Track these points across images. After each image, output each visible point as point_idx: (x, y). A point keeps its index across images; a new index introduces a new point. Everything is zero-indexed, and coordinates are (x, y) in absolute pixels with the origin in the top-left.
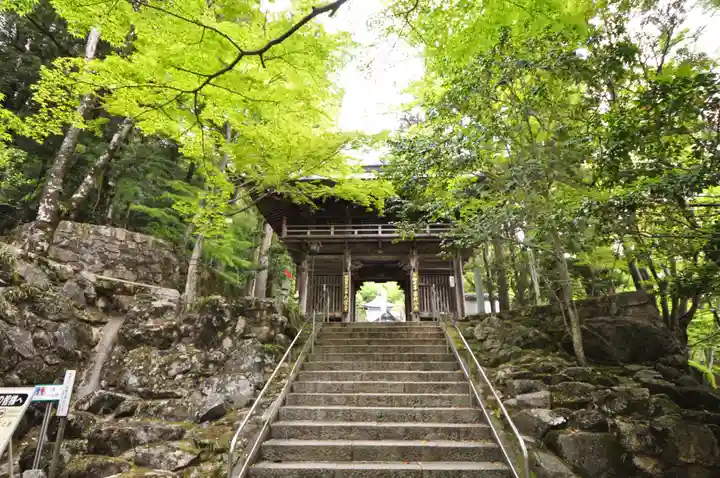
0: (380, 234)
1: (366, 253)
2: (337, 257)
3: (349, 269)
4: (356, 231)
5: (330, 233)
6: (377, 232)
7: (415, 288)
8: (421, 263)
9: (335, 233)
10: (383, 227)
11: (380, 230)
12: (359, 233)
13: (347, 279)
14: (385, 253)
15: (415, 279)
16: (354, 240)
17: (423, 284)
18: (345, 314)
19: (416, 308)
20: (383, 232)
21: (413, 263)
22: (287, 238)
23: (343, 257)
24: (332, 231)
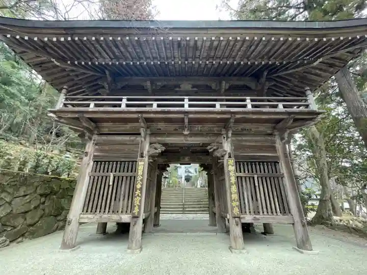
0: (186, 108)
1: (170, 134)
2: (133, 138)
3: (145, 153)
4: (155, 104)
5: (120, 106)
6: (183, 106)
7: (233, 180)
8: (237, 147)
9: (128, 106)
10: (190, 100)
11: (186, 103)
12: (159, 106)
13: (142, 166)
14: (192, 135)
15: (230, 166)
16: (152, 116)
17: (242, 174)
18: (135, 217)
19: (236, 211)
20: (190, 106)
21: (227, 147)
22: (60, 111)
23: (139, 139)
24: (124, 102)
